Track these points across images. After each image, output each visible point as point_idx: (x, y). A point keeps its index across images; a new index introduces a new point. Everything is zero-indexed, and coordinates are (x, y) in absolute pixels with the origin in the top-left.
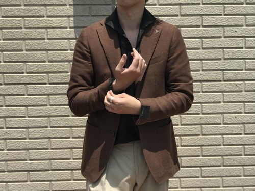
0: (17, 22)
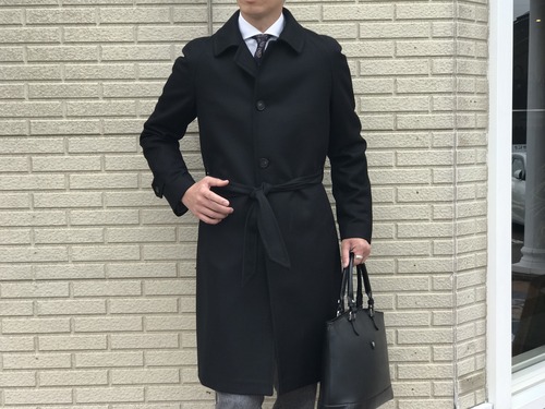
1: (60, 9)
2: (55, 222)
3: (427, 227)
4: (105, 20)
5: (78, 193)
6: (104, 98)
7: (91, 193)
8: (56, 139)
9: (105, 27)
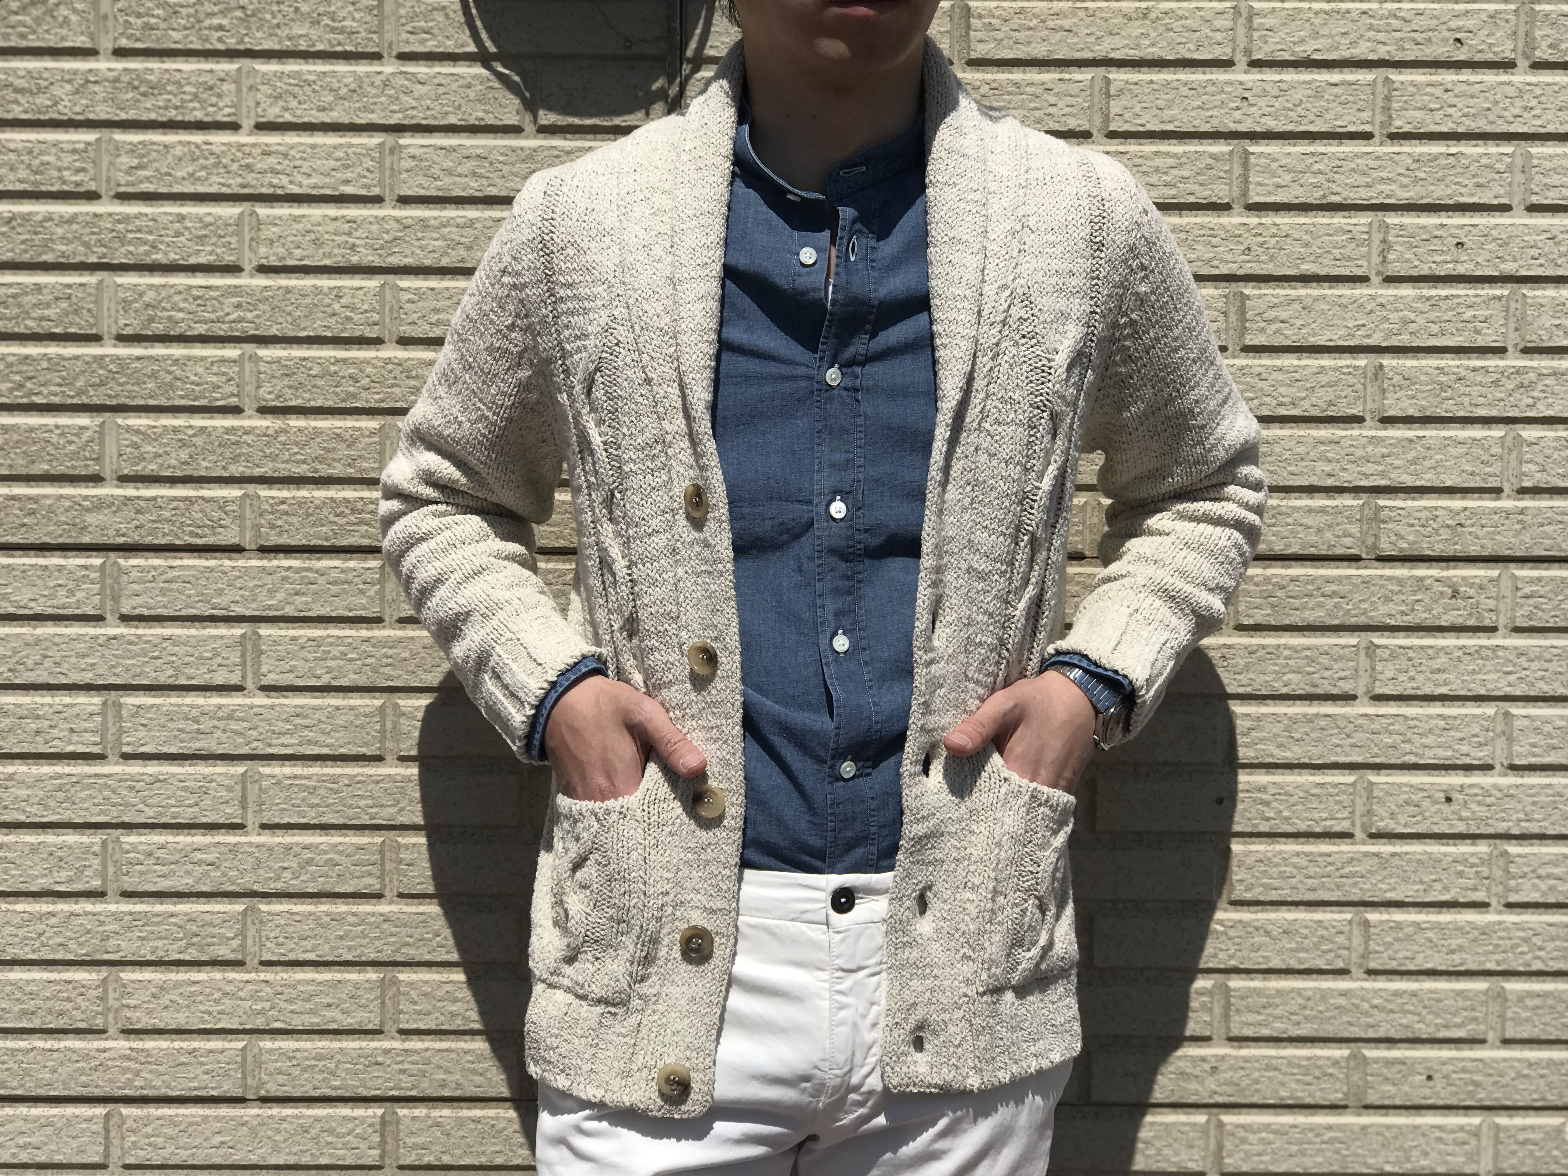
0: (67, 159)
1: (103, 65)
2: (60, 880)
3: (1485, 931)
4: (273, 113)
5: (153, 768)
6: (264, 411)
7: (203, 769)
8: (75, 561)
9: (272, 139)
